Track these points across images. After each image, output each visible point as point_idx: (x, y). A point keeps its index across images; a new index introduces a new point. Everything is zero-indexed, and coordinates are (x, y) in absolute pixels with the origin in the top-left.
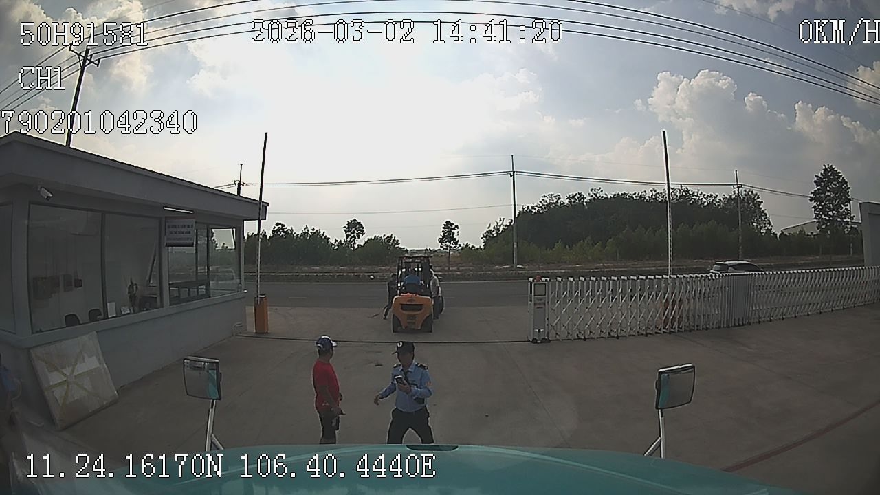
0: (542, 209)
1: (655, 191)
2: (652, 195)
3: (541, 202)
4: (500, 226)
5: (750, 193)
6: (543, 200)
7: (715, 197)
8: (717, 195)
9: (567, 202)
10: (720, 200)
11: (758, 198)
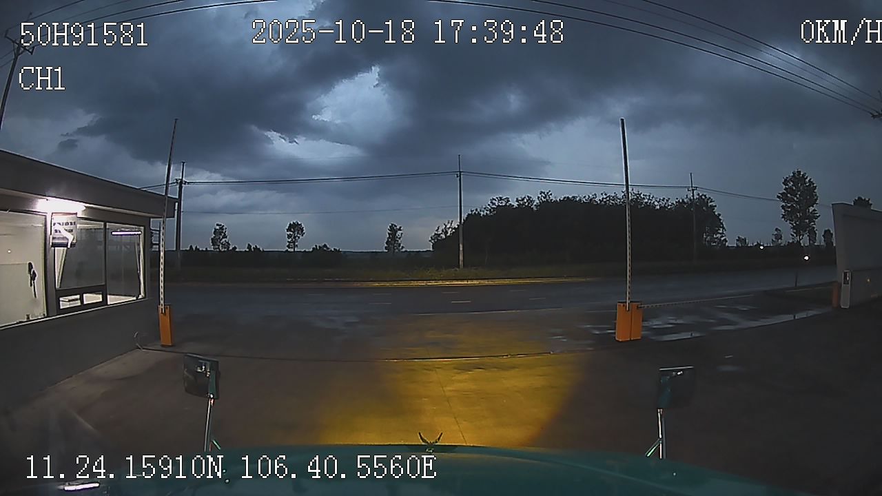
0: (491, 212)
1: (606, 194)
2: (603, 198)
3: (489, 205)
4: (449, 228)
5: (703, 197)
6: (491, 202)
7: (667, 201)
8: (669, 199)
9: (516, 204)
10: (673, 204)
11: (711, 202)
